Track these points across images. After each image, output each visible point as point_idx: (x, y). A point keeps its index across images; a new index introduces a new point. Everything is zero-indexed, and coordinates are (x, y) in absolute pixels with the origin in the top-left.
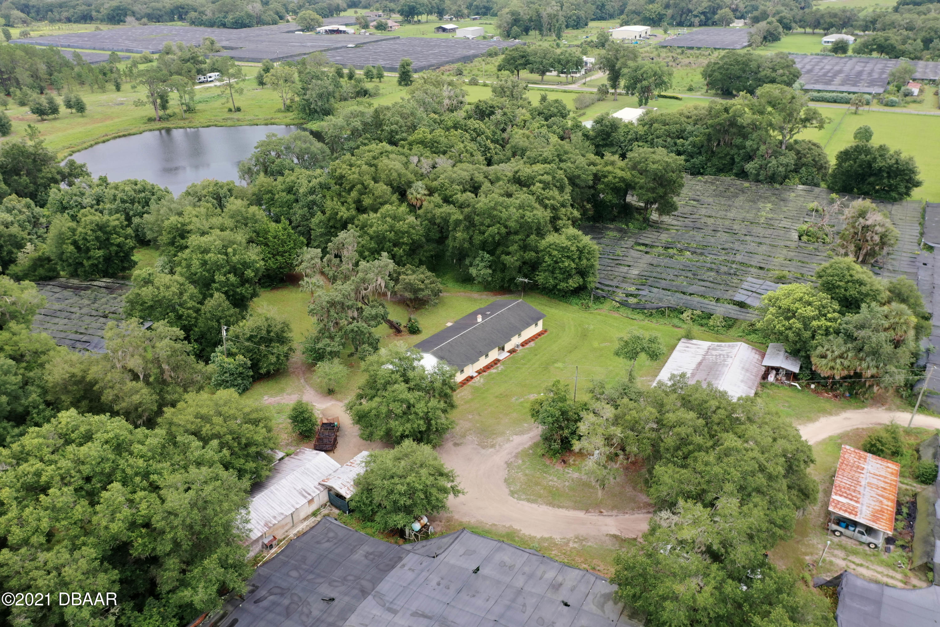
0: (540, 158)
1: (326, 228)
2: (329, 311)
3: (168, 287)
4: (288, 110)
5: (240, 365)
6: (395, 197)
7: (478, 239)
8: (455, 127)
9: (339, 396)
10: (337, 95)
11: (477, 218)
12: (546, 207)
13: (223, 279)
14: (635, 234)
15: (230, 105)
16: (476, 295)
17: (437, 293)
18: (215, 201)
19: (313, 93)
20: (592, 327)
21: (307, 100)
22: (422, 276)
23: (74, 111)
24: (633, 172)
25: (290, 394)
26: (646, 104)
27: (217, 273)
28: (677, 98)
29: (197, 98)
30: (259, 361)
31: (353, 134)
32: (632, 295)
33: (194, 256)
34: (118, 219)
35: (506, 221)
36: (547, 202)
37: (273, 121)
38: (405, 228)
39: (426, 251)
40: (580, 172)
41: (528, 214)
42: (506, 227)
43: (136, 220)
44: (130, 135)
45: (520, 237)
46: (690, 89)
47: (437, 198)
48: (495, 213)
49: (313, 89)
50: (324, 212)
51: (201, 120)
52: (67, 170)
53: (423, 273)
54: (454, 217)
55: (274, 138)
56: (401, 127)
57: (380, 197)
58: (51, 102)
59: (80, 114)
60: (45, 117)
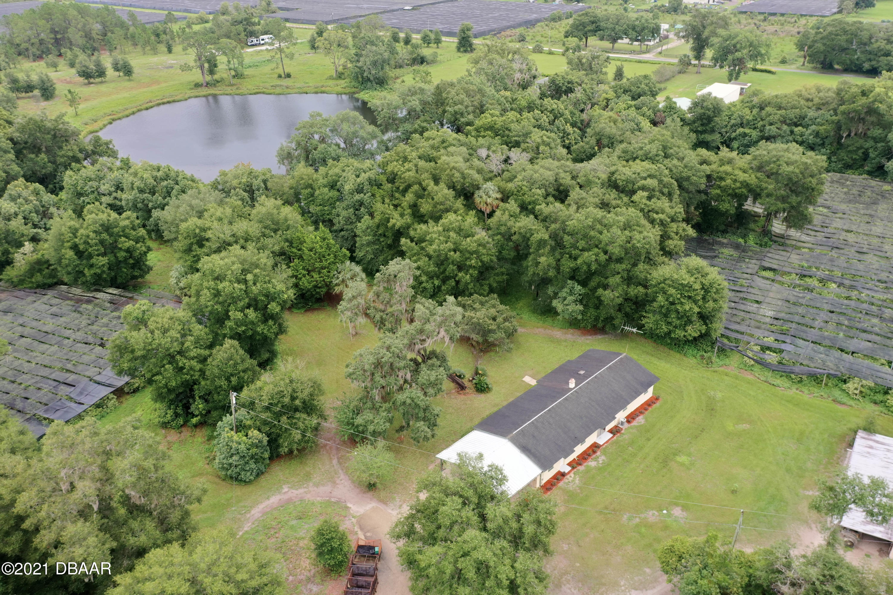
0: (640, 153)
1: (375, 235)
2: (373, 374)
3: (165, 331)
4: (340, 77)
5: (253, 445)
6: (459, 204)
7: (567, 265)
8: (530, 108)
9: (383, 494)
10: (392, 62)
11: (566, 238)
12: (652, 222)
13: (239, 315)
14: (756, 253)
15: (280, 71)
16: (558, 333)
17: (511, 334)
18: (246, 194)
19: (367, 60)
20: (719, 395)
21: (360, 68)
22: (493, 311)
23: (121, 74)
24: (759, 174)
25: (317, 485)
26: (736, 79)
27: (232, 307)
28: (769, 72)
29: (247, 61)
30: (279, 436)
31: (409, 113)
32: (768, 348)
33: (205, 284)
34: (128, 218)
35: (607, 245)
36: (655, 216)
37: (323, 89)
38: (473, 247)
39: (497, 275)
40: (690, 173)
41: (637, 236)
42: (606, 253)
43: (155, 213)
44: (174, 101)
45: (624, 266)
46: (783, 62)
47: (513, 206)
48: (592, 233)
49: (367, 56)
50: (372, 215)
51: (249, 87)
52: (90, 148)
53: (494, 306)
54: (537, 237)
55: (318, 118)
56: (467, 107)
57: (442, 204)
58: (98, 64)
59: (127, 78)
60: (92, 80)
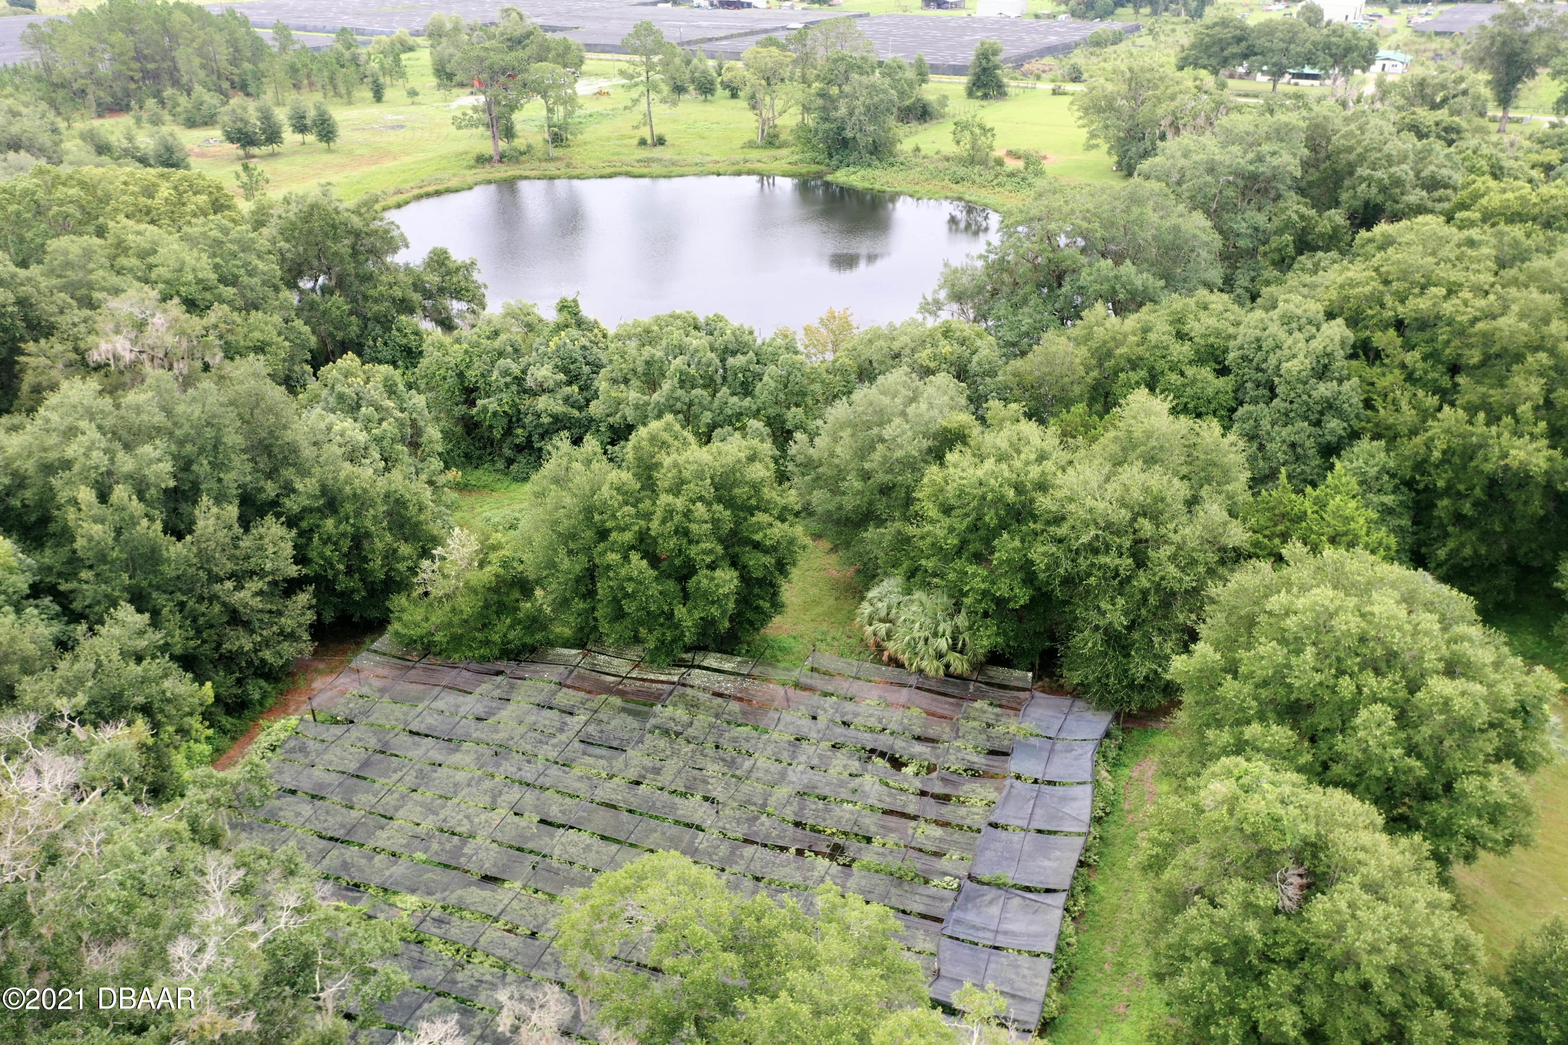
4: (772, 144)
15: (645, 132)
19: (857, 103)
21: (833, 121)
23: (311, 138)
44: (448, 191)
49: (853, 96)
51: (590, 162)
58: (266, 117)
59: (324, 145)
60: (255, 150)
